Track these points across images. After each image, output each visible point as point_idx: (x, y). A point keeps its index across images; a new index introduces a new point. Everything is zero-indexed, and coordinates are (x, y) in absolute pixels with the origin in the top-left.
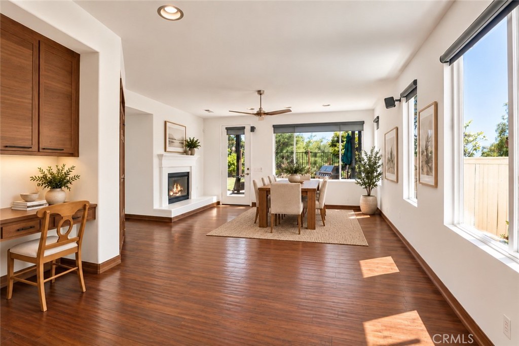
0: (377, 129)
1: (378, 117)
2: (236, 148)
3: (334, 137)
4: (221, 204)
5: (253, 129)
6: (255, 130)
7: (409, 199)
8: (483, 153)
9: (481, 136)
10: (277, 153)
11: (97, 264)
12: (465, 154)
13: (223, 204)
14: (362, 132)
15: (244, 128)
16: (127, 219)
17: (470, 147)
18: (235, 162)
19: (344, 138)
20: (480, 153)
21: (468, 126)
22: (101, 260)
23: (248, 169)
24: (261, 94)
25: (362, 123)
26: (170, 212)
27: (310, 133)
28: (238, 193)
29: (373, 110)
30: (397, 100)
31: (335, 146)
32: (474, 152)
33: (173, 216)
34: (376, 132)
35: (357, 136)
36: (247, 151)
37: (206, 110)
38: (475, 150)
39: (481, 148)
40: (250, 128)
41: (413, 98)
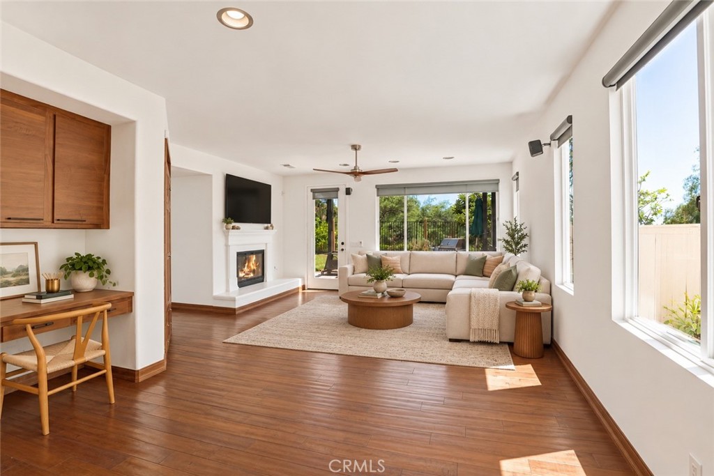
0: (517, 190)
1: (517, 174)
2: (327, 216)
3: (458, 201)
4: (306, 288)
5: (348, 191)
6: (352, 193)
7: (562, 284)
8: (666, 219)
9: (664, 195)
10: (382, 222)
11: (135, 371)
12: (640, 220)
13: (308, 289)
14: (497, 193)
15: (337, 190)
16: (174, 309)
17: (647, 211)
18: (326, 234)
19: (472, 202)
20: (662, 219)
21: (644, 180)
22: (140, 365)
23: (343, 244)
24: (356, 149)
25: (497, 182)
26: (234, 300)
27: (427, 196)
28: (329, 274)
29: (511, 163)
30: (545, 144)
31: (461, 213)
32: (654, 217)
33: (237, 306)
34: (516, 194)
35: (489, 199)
36: (341, 219)
37: (285, 166)
38: (656, 214)
39: (664, 211)
40: (345, 190)
41: (568, 141)
